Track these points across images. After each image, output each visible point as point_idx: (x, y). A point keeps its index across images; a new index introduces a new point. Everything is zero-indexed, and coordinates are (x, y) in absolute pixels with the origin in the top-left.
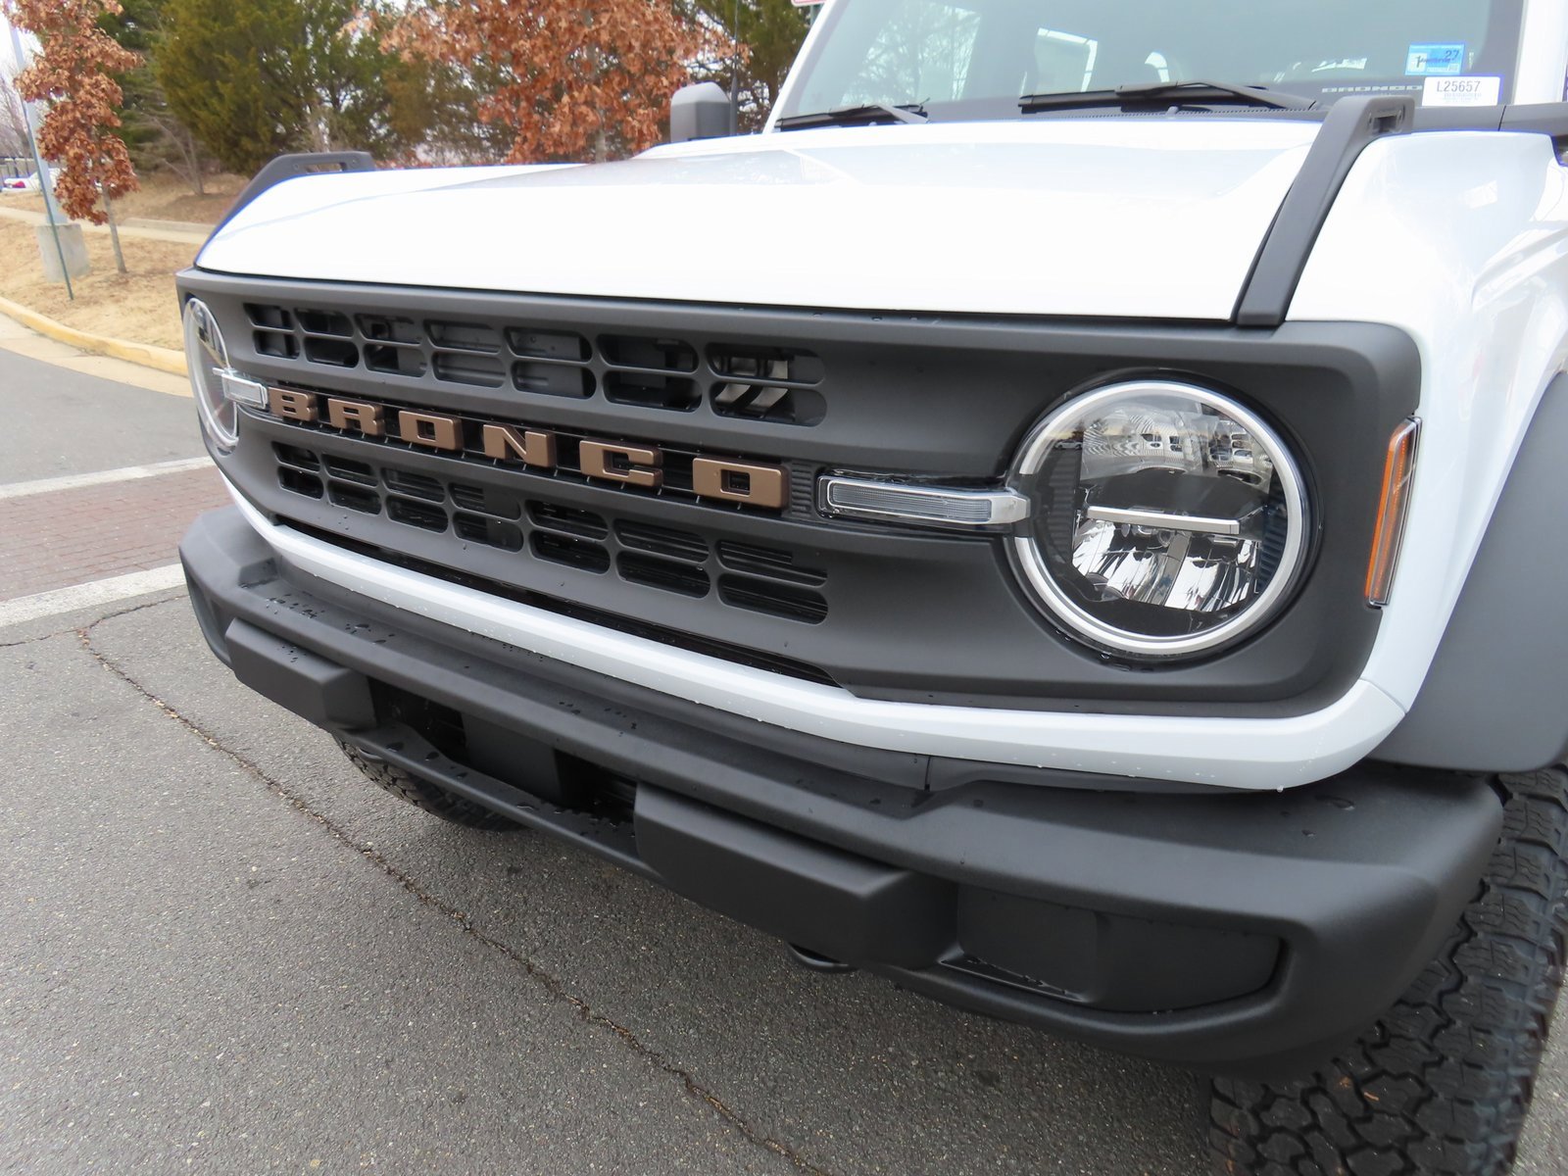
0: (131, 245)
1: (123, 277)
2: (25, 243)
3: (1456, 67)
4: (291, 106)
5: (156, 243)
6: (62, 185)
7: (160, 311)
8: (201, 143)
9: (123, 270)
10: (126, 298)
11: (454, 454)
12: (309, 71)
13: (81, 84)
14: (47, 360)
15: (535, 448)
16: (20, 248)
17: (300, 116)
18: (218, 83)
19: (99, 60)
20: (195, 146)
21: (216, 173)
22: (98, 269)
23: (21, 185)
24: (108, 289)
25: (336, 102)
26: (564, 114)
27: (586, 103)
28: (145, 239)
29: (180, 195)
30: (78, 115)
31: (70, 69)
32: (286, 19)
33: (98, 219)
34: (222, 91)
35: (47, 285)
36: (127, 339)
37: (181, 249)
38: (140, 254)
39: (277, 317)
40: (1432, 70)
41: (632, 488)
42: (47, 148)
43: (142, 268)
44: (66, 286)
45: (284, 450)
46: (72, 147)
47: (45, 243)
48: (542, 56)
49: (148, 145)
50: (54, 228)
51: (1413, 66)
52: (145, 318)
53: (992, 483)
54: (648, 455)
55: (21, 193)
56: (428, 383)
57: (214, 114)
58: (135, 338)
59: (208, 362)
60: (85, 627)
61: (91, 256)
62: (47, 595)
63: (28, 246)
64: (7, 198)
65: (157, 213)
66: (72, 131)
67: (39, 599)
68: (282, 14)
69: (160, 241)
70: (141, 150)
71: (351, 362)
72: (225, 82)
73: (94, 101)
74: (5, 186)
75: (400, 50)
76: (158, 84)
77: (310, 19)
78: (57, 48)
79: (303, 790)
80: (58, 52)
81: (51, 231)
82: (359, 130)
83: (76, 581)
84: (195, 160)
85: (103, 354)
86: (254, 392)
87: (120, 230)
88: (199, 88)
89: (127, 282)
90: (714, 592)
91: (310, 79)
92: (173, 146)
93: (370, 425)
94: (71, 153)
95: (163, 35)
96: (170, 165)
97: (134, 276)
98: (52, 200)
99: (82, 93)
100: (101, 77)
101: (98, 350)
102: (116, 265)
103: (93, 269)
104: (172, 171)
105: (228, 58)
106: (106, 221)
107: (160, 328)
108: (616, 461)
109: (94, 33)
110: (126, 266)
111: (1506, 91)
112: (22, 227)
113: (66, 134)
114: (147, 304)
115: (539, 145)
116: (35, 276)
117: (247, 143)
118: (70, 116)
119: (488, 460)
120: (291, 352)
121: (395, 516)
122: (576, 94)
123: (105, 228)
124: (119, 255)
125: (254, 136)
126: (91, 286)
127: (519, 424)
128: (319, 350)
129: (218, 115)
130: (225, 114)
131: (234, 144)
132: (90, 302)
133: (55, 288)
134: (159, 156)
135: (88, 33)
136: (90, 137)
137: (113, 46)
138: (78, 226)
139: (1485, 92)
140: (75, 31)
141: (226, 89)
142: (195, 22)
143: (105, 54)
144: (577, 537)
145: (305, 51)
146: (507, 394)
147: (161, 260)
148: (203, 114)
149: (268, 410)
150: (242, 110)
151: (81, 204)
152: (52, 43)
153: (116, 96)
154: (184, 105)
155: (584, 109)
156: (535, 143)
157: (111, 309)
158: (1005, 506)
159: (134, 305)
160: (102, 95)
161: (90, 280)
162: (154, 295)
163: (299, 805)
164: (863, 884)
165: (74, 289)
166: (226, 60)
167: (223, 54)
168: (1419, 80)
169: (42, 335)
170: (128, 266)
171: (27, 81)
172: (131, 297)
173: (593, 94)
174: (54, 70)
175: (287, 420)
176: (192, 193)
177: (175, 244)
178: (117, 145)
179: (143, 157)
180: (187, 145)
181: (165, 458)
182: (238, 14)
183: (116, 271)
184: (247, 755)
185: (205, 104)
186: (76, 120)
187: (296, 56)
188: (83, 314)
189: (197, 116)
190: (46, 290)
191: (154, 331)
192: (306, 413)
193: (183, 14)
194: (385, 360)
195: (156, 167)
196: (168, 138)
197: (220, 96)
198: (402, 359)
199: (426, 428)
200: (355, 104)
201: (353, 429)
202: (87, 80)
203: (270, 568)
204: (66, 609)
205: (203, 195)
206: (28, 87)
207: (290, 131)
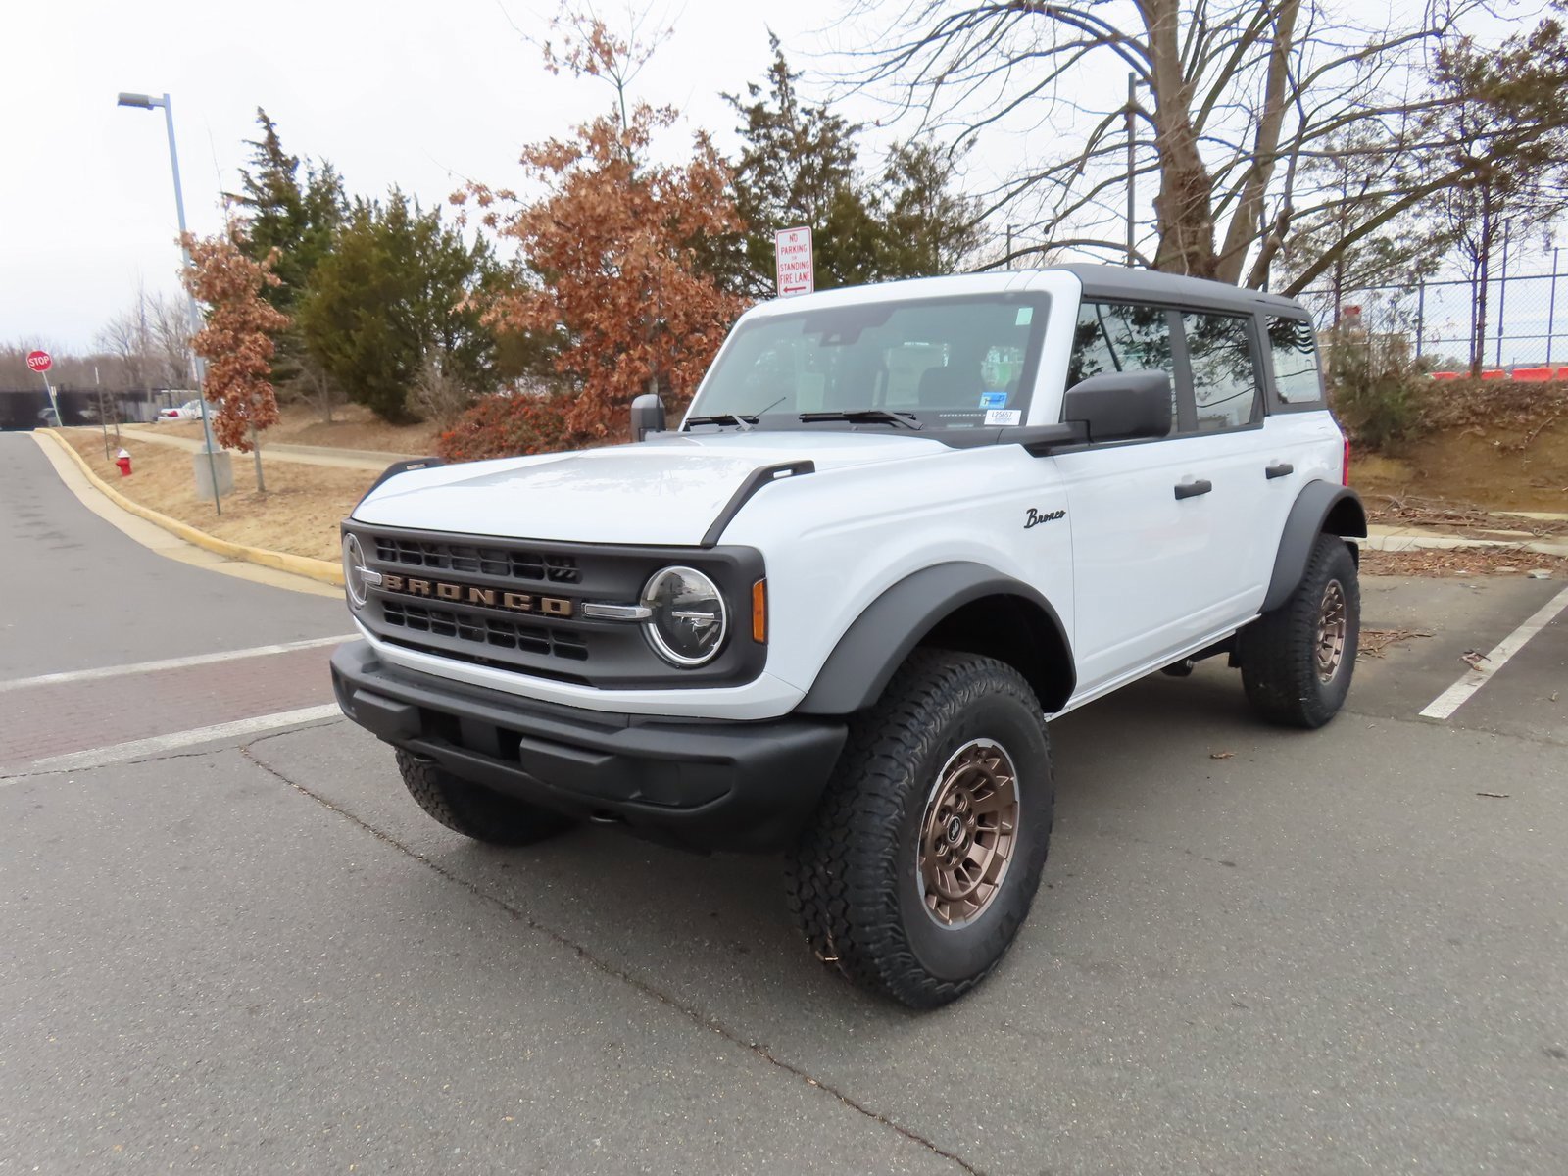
0: (269, 467)
1: (262, 495)
2: (179, 466)
3: (1002, 404)
4: (411, 348)
5: (288, 464)
6: (220, 422)
7: (291, 524)
8: (333, 379)
9: (262, 489)
10: (263, 513)
11: (459, 601)
12: (429, 319)
13: (242, 341)
14: (202, 566)
15: (488, 597)
16: (175, 470)
17: (418, 356)
18: (352, 332)
19: (259, 322)
20: (328, 382)
21: (343, 403)
22: (241, 489)
23: (175, 414)
24: (249, 505)
25: (449, 342)
26: (621, 368)
27: (640, 358)
28: (279, 462)
29: (311, 422)
30: (238, 366)
31: (235, 330)
32: (412, 278)
33: (245, 448)
34: (354, 338)
35: (199, 502)
36: (266, 548)
37: (310, 469)
38: (276, 475)
39: (389, 543)
40: (992, 405)
41: (524, 611)
42: (210, 392)
43: (277, 487)
44: (215, 503)
45: (388, 604)
46: (231, 391)
47: (200, 469)
48: (606, 324)
49: (288, 382)
50: (210, 455)
51: (983, 404)
52: (279, 530)
53: (636, 603)
54: (526, 597)
55: (175, 421)
56: (450, 571)
57: (345, 356)
58: (270, 547)
59: (353, 564)
60: (245, 746)
61: (235, 477)
62: (218, 726)
63: (182, 469)
64: (164, 427)
65: (291, 438)
66: (232, 378)
67: (213, 729)
68: (408, 275)
69: (293, 463)
70: (283, 386)
71: (419, 563)
72: (357, 330)
73: (252, 354)
74: (162, 415)
75: (496, 321)
76: (301, 332)
77: (432, 276)
78: (226, 314)
79: (385, 829)
80: (226, 318)
81: (208, 459)
82: (467, 367)
83: (236, 718)
84: (326, 392)
85: (243, 560)
86: (376, 577)
87: (263, 454)
88: (336, 336)
89: (265, 500)
90: (552, 652)
91: (429, 325)
92: (308, 382)
93: (426, 590)
94: (229, 396)
95: (309, 292)
96: (306, 398)
97: (271, 494)
98: (210, 433)
99: (242, 348)
100: (260, 336)
101: (240, 557)
102: (257, 486)
103: (237, 489)
104: (306, 403)
105: (362, 312)
106: (252, 449)
107: (291, 538)
108: (517, 601)
109: (256, 301)
110: (265, 485)
111: (1024, 419)
112: (177, 453)
113: (226, 380)
114: (282, 519)
115: (603, 391)
116: (187, 495)
117: (372, 381)
118: (231, 367)
119: (471, 603)
120: (394, 559)
121: (435, 631)
122: (632, 352)
123: (251, 454)
124: (260, 477)
125: (378, 374)
126: (235, 503)
127: (483, 587)
128: (406, 558)
129: (350, 357)
130: (355, 358)
131: (361, 381)
132: (234, 517)
133: (205, 505)
134: (297, 390)
135: (252, 301)
136: (245, 382)
137: (271, 311)
138: (227, 453)
139: (1013, 418)
140: (240, 299)
141: (357, 337)
142: (336, 283)
143: (263, 317)
144: (505, 634)
145: (425, 303)
146: (479, 575)
147: (293, 480)
148: (337, 357)
149: (381, 586)
150: (369, 353)
151: (233, 435)
152: (223, 310)
153: (269, 350)
154: (321, 349)
155: (638, 363)
156: (600, 388)
157: (252, 522)
158: (641, 611)
159: (272, 519)
160: (258, 349)
161: (234, 498)
162: (287, 511)
163: (381, 836)
164: (595, 760)
165: (222, 505)
166: (360, 313)
167: (358, 309)
168: (984, 411)
169: (194, 545)
170: (266, 485)
171: (200, 341)
172: (268, 512)
173: (646, 352)
174: (221, 331)
175: (391, 590)
176: (321, 421)
177: (306, 466)
178: (266, 388)
179: (284, 392)
180: (321, 381)
181: (295, 639)
182: (372, 277)
183: (256, 490)
184: (351, 812)
185: (339, 349)
186: (235, 369)
187: (417, 308)
188: (229, 527)
189: (332, 359)
190: (197, 507)
191: (286, 541)
192: (399, 586)
193: (326, 278)
194: (433, 562)
195: (293, 400)
196: (306, 375)
197: (353, 343)
198: (441, 561)
199: (448, 591)
200: (465, 344)
201: (419, 592)
202: (247, 338)
203: (376, 664)
204: (231, 735)
205: (332, 423)
206: (200, 346)
207: (408, 368)
